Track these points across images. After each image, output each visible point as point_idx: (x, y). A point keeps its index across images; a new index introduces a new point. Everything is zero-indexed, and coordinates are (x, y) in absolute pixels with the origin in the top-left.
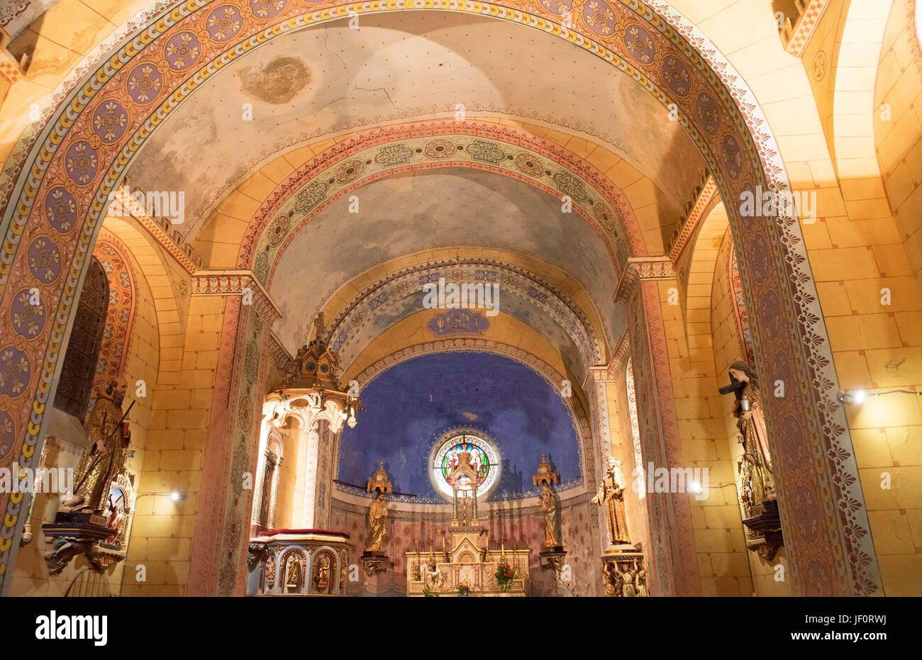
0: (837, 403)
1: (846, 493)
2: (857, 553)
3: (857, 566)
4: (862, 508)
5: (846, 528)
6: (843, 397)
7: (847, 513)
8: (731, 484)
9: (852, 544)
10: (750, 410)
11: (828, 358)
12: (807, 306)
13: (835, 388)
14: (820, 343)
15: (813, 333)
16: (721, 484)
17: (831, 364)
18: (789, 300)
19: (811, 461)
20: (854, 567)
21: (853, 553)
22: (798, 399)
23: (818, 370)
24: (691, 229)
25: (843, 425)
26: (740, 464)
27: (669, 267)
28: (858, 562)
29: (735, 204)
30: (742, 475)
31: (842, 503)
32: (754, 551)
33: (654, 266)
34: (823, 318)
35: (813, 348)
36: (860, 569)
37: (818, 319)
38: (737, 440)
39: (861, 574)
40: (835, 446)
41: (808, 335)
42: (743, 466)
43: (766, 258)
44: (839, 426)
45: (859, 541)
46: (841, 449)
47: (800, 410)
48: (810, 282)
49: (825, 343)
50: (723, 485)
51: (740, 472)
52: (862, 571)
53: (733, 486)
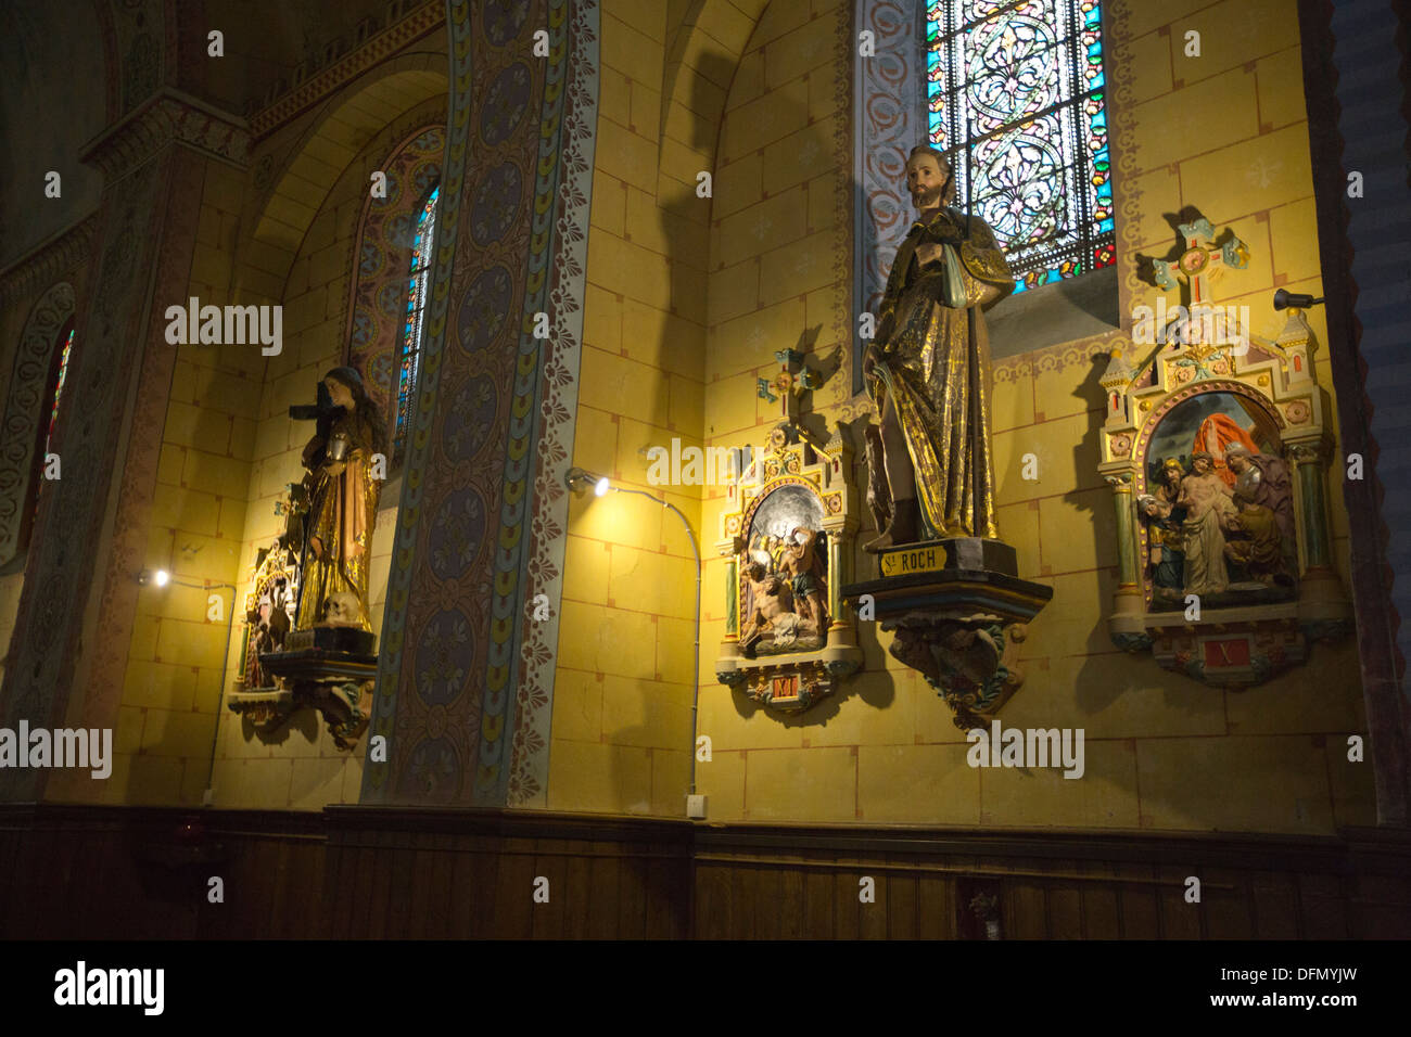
0: (563, 487)
1: (537, 634)
2: (528, 731)
3: (521, 752)
4: (551, 662)
5: (523, 689)
6: (574, 478)
7: (530, 665)
8: (227, 586)
9: (524, 716)
10: (343, 460)
11: (571, 411)
12: (565, 315)
13: (568, 460)
14: (566, 383)
15: (562, 362)
16: (208, 582)
17: (570, 422)
18: (540, 295)
19: (488, 571)
20: (518, 753)
21: (521, 731)
22: (496, 465)
23: (552, 425)
24: (325, 91)
25: (561, 526)
26: (263, 554)
27: (240, 142)
28: (525, 747)
29: (476, 88)
30: (262, 574)
31: (527, 647)
32: (238, 713)
33: (213, 127)
34: (582, 344)
35: (555, 387)
36: (524, 757)
37: (573, 342)
38: (273, 508)
39: (524, 763)
40: (542, 554)
41: (553, 364)
42: (270, 557)
43: (512, 207)
44: (555, 525)
45: (535, 713)
46: (547, 561)
47: (496, 483)
48: (581, 277)
49: (573, 385)
50: (213, 584)
51: (258, 567)
52: (527, 761)
53: (231, 590)
